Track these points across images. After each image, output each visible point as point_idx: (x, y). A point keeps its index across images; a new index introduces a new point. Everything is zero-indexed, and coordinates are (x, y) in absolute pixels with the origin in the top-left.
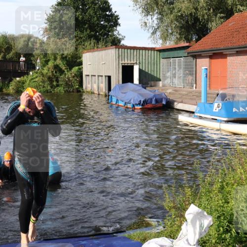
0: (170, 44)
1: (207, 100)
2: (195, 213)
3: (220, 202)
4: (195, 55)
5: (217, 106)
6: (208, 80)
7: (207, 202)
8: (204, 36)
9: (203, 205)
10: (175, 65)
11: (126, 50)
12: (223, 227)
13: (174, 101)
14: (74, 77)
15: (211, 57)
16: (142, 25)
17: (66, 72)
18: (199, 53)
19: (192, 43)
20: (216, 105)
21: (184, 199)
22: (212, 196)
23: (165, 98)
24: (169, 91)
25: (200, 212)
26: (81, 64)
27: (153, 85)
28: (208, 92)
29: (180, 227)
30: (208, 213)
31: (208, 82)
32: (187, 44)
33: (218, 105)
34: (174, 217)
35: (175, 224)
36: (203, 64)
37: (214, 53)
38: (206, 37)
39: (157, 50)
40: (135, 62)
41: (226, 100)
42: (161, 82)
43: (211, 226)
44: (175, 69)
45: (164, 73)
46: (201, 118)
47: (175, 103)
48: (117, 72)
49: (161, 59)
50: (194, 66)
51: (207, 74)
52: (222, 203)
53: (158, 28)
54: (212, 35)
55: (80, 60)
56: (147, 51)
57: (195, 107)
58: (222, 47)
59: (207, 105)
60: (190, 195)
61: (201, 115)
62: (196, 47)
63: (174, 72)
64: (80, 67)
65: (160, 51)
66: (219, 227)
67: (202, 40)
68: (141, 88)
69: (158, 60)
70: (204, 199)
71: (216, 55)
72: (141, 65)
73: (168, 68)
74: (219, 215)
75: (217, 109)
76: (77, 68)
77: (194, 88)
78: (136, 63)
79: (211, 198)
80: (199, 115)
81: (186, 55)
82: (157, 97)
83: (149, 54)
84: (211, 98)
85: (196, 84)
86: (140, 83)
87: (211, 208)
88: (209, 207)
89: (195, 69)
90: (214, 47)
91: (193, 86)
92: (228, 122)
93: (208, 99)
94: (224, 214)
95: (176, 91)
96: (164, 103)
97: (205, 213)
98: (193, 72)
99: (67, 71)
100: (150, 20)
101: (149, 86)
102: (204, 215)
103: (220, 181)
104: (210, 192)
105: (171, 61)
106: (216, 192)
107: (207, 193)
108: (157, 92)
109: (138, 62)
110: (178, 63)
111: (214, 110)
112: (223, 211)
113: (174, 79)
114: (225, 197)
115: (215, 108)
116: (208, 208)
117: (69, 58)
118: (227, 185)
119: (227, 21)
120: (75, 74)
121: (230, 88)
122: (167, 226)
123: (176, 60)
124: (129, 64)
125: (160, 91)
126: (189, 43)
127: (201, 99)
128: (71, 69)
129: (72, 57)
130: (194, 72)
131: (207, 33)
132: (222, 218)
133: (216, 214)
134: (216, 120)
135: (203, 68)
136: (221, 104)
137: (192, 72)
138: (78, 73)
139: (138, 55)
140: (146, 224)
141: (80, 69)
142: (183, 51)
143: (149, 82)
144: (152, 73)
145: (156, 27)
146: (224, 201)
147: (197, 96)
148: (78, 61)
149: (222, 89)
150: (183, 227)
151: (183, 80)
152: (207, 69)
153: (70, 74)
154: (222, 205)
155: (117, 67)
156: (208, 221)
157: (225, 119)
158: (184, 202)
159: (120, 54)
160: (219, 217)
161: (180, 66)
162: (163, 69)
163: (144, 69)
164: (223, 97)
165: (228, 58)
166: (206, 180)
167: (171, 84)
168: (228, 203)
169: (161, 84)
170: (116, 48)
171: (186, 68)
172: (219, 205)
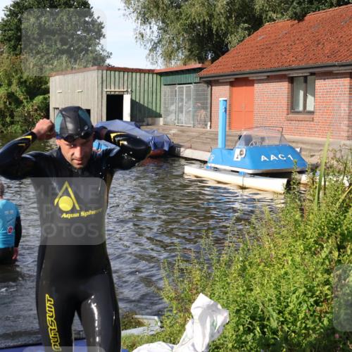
0: (175, 64)
1: (225, 145)
2: (205, 307)
3: (241, 289)
4: (210, 81)
5: (238, 153)
6: (228, 116)
7: (223, 290)
8: (223, 53)
9: (217, 294)
10: (182, 95)
11: (112, 73)
12: (243, 325)
13: (180, 146)
14: (36, 110)
15: (232, 84)
16: (136, 37)
17: (26, 104)
18: (216, 78)
19: (206, 63)
20: (237, 151)
21: (190, 285)
22: (229, 281)
23: (167, 142)
24: (173, 131)
25: (212, 305)
26: (47, 91)
27: (150, 122)
28: (227, 133)
29: (183, 326)
30: (223, 306)
31: (228, 120)
32: (199, 66)
33: (241, 151)
34: (175, 312)
35: (177, 322)
36: (221, 94)
37: (236, 79)
38: (226, 55)
39: (157, 74)
40: (125, 90)
41: (252, 144)
42: (161, 119)
43: (227, 324)
44: (182, 100)
45: (167, 106)
46: (216, 169)
47: (182, 149)
48: (100, 104)
49: (163, 86)
50: (209, 97)
51: (226, 108)
52: (243, 291)
53: (158, 42)
54: (235, 52)
55: (45, 86)
56: (142, 75)
57: (209, 154)
58: (248, 70)
59: (225, 152)
60: (198, 281)
61: (216, 166)
62: (212, 69)
63: (180, 104)
64: (46, 96)
65: (161, 74)
66: (237, 326)
67: (220, 59)
68: (134, 127)
69: (158, 87)
70: (218, 285)
71: (240, 80)
72: (134, 94)
73: (172, 99)
74: (238, 308)
75: (240, 157)
76: (41, 97)
77: (209, 128)
78: (127, 91)
79: (228, 284)
80: (213, 165)
81: (197, 80)
82: (156, 141)
83: (146, 79)
84: (231, 141)
85: (211, 122)
86: (131, 120)
87: (228, 298)
88: (225, 298)
89: (209, 101)
90: (237, 70)
91: (206, 125)
92: (254, 175)
93: (228, 143)
94: (245, 307)
95: (183, 131)
96: (166, 148)
97: (219, 306)
98: (207, 104)
99: (27, 102)
100: (148, 30)
101: (144, 124)
102: (218, 309)
103: (241, 259)
104: (226, 275)
105: (177, 89)
106: (235, 275)
107: (223, 277)
108: (156, 134)
109: (129, 90)
110: (187, 91)
111: (235, 159)
112: (244, 302)
113: (180, 115)
114: (247, 282)
115: (236, 156)
116: (223, 299)
117: (30, 83)
118: (250, 266)
119: (255, 33)
120: (38, 107)
121: (257, 127)
122: (165, 326)
123: (183, 87)
124: (117, 93)
125: (161, 131)
126: (203, 63)
127: (217, 144)
128: (32, 99)
129: (34, 82)
130: (209, 105)
131: (228, 50)
132: (243, 312)
133: (234, 307)
134: (238, 172)
135: (221, 99)
136: (244, 150)
137: (205, 105)
138: (43, 105)
139: (130, 80)
140: (136, 323)
141: (45, 99)
142: (195, 75)
143: (145, 119)
144: (150, 107)
145: (156, 41)
146: (245, 288)
147: (212, 139)
148: (43, 87)
149: (245, 129)
150: (188, 326)
151: (194, 116)
152: (226, 101)
153: (30, 106)
154: (243, 293)
155: (100, 96)
156: (222, 317)
157: (251, 172)
158: (191, 290)
159: (104, 78)
160: (238, 311)
161: (188, 96)
162: (165, 100)
163: (137, 100)
164: (248, 140)
165: (256, 85)
166: (221, 259)
167: (176, 121)
168: (252, 290)
169: (161, 121)
170: (98, 69)
171: (197, 100)
172: (238, 294)
